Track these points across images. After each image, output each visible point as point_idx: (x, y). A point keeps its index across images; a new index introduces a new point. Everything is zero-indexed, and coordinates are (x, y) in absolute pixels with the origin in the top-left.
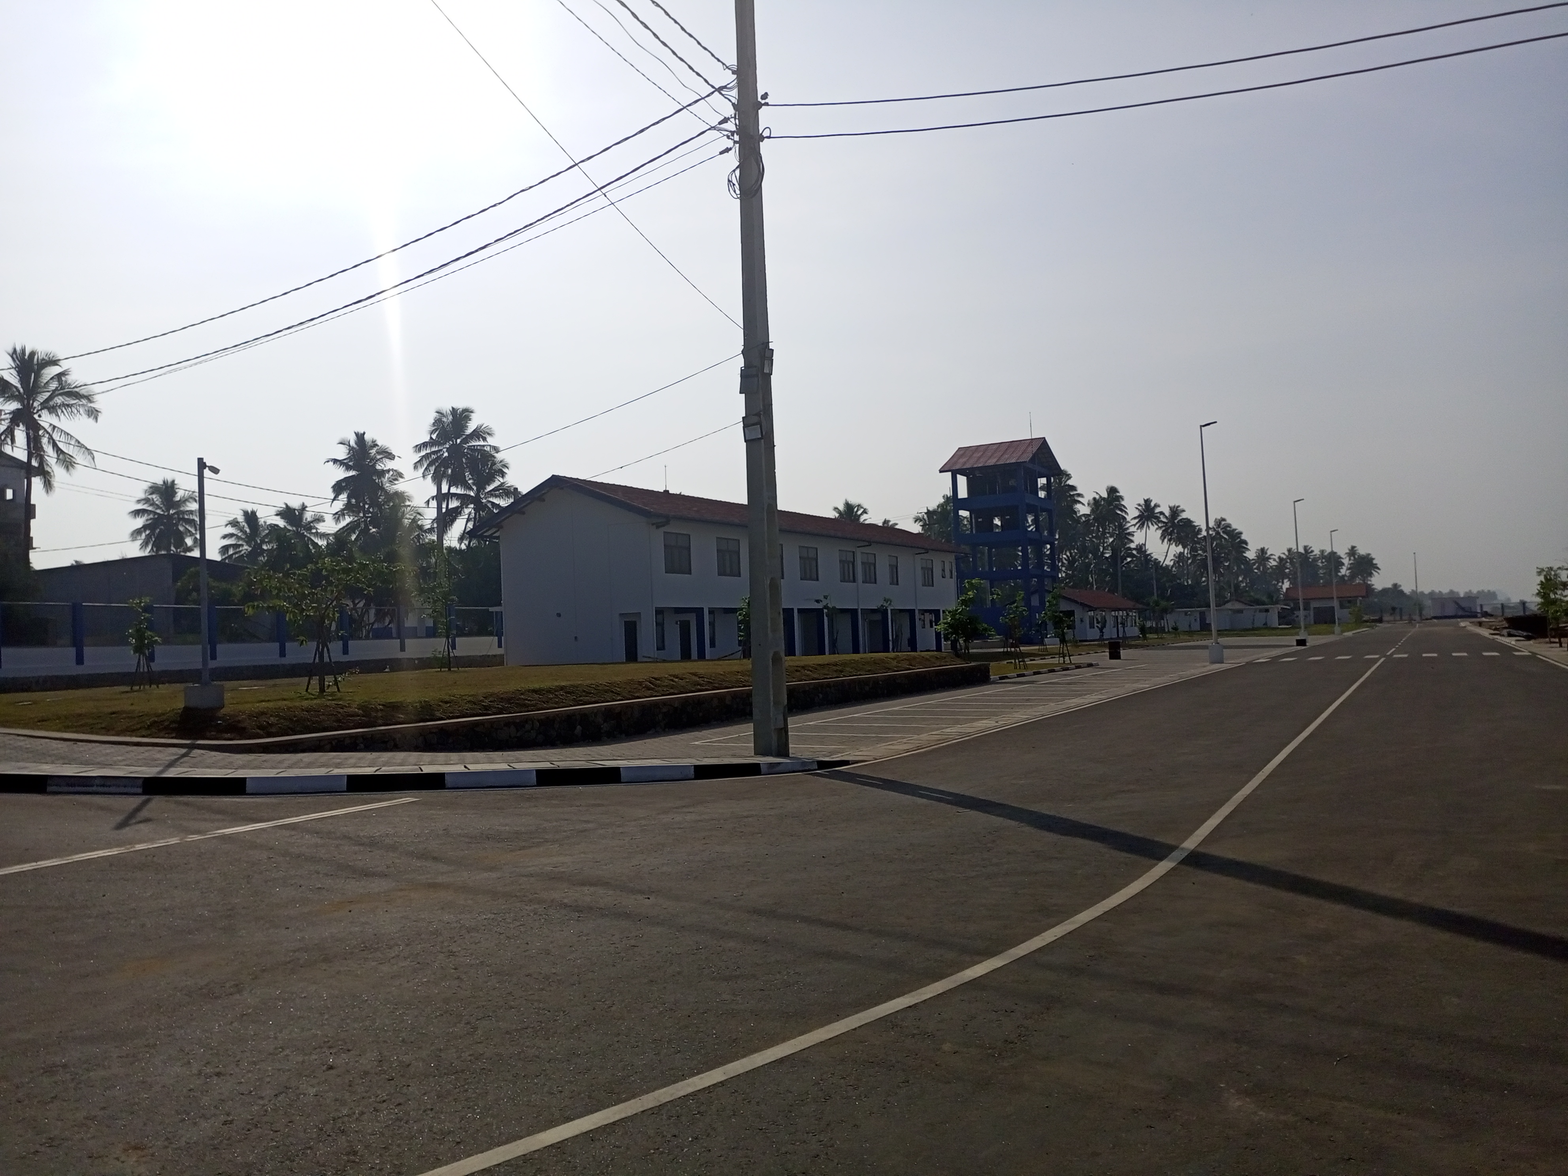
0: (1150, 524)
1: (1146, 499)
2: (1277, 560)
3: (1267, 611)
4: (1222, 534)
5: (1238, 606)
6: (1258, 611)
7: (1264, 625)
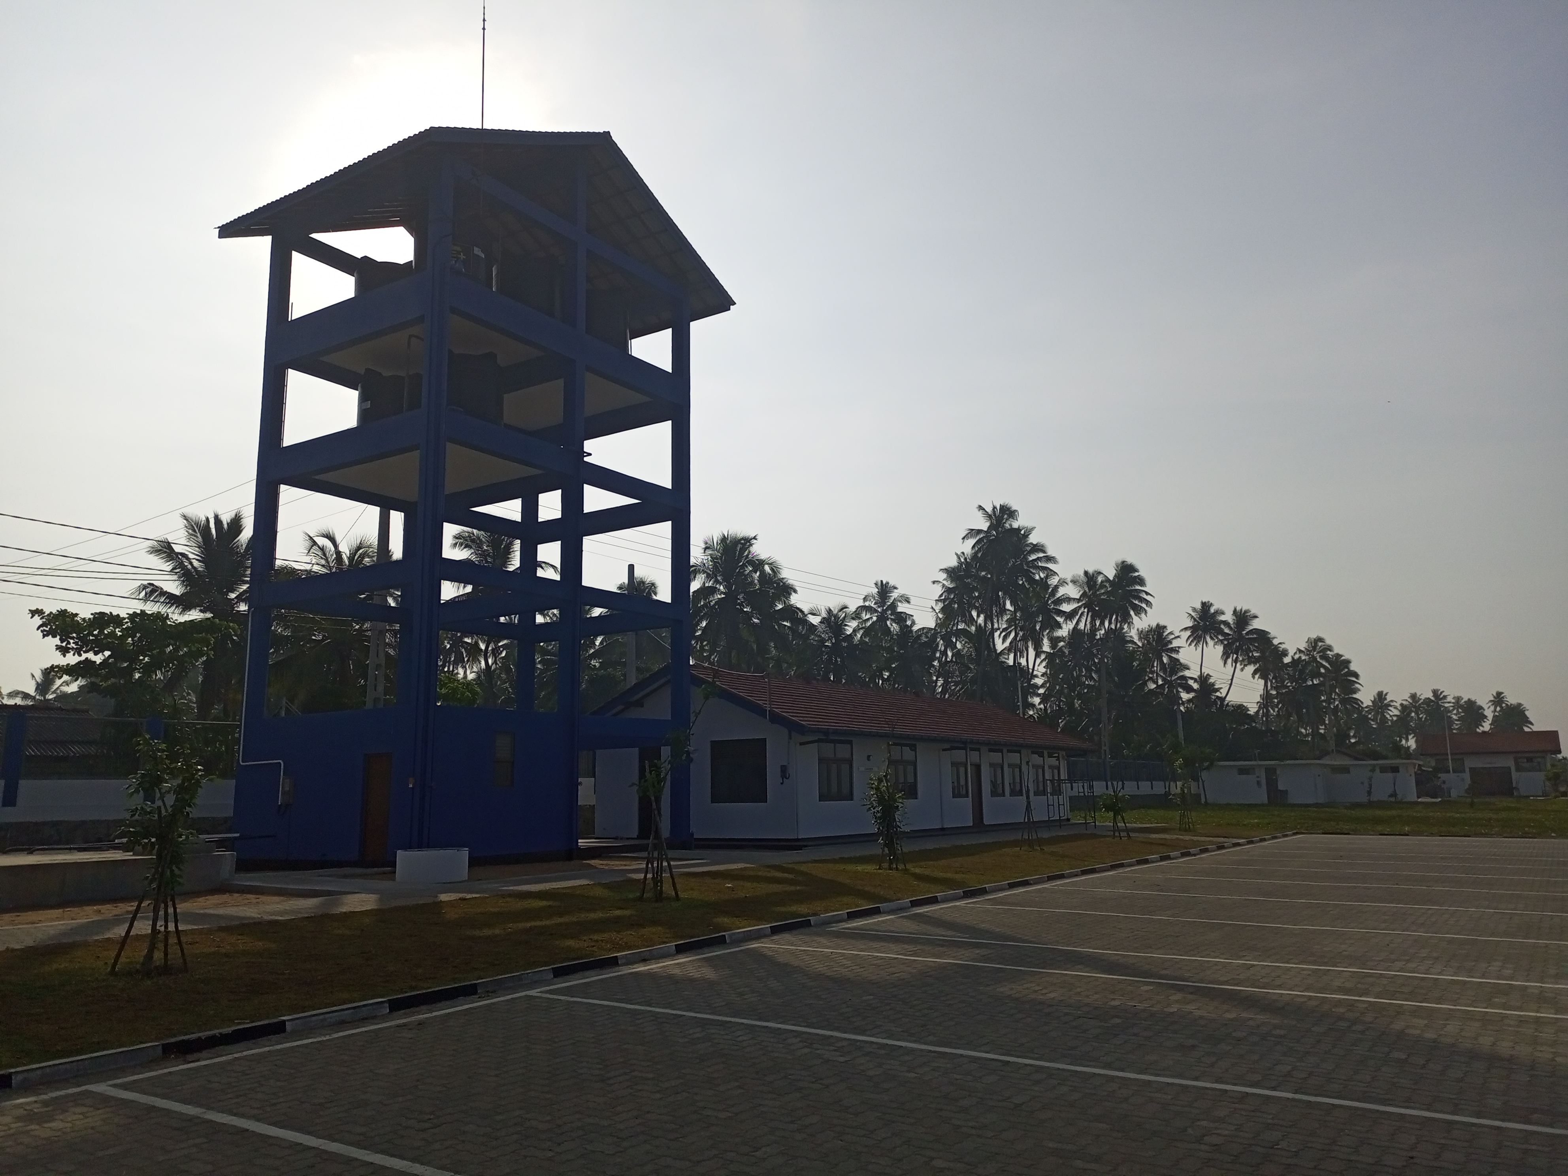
0: (1208, 638)
1: (1204, 601)
2: (1399, 708)
3: (1395, 769)
4: (1318, 659)
5: (1340, 761)
6: (1378, 770)
7: (1391, 796)
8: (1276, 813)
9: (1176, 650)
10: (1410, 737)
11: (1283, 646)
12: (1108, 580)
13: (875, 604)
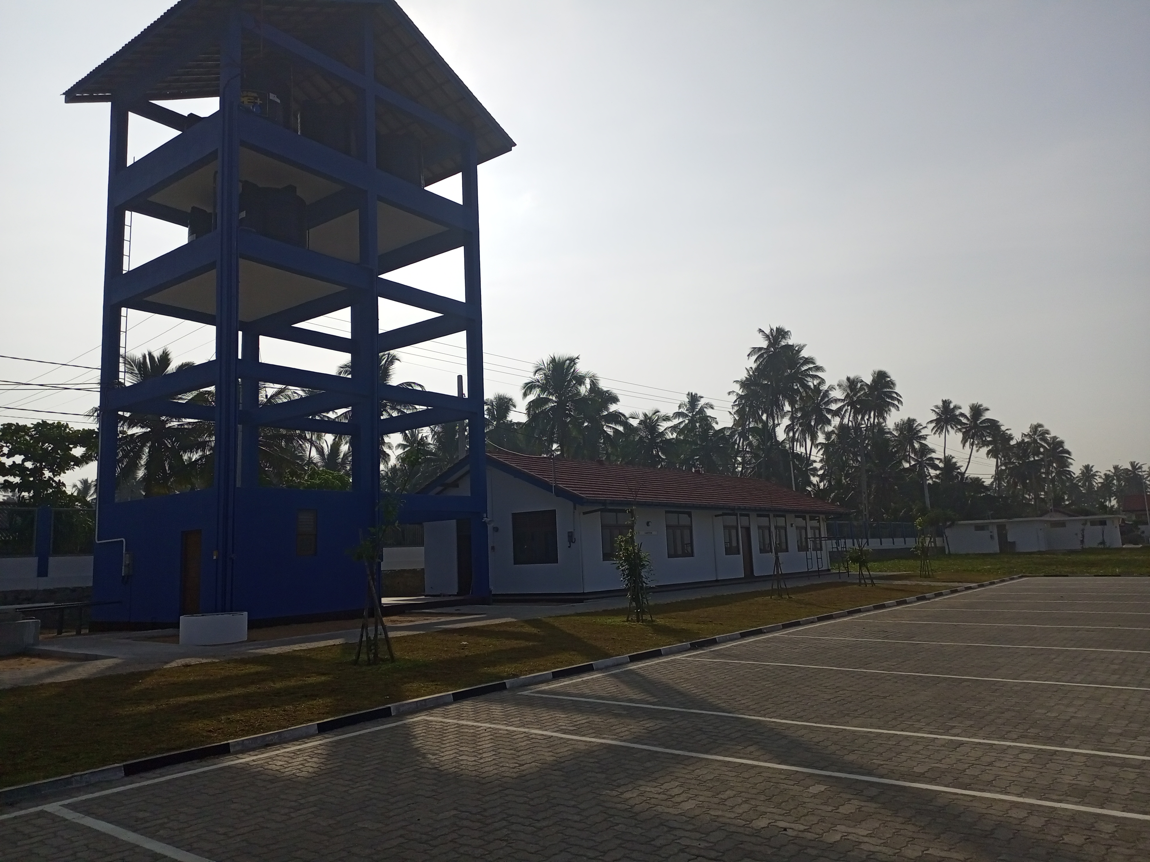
0: (949, 428)
1: (944, 400)
2: (1104, 477)
3: (1103, 523)
4: (1038, 441)
5: (1058, 517)
6: (1089, 523)
7: (1101, 543)
8: (1006, 560)
9: (924, 438)
10: (1112, 499)
11: (1008, 432)
12: (867, 385)
13: (687, 410)
